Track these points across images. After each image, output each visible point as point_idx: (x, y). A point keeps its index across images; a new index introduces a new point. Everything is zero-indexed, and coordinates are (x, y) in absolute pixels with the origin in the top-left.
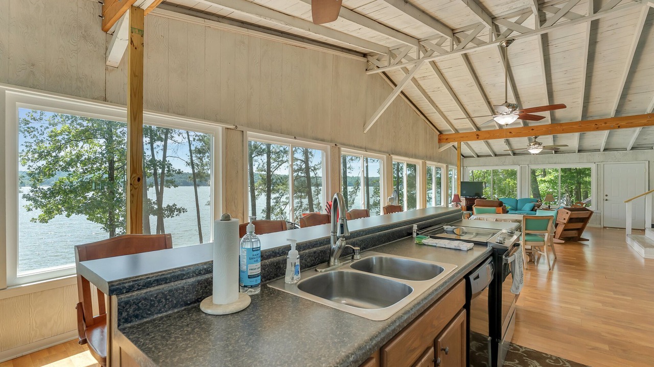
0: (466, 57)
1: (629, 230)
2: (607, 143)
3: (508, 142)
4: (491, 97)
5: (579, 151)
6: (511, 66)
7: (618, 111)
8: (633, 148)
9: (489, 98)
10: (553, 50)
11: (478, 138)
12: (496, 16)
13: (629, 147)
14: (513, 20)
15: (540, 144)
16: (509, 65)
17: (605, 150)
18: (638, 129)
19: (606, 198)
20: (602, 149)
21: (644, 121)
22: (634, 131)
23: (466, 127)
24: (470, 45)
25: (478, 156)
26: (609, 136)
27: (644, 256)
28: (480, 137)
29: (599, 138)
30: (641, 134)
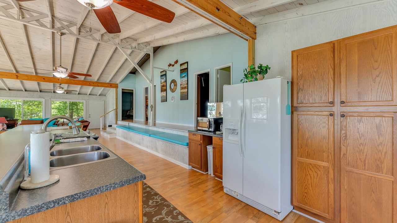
0: (25, 26)
1: (101, 129)
2: (91, 92)
3: (39, 84)
4: (35, 55)
5: (79, 94)
6: (55, 43)
7: (98, 80)
8: (100, 95)
9: (34, 55)
10: (80, 46)
11: (17, 78)
12: (55, 16)
13: (98, 95)
14: (66, 24)
15: (63, 88)
16: (54, 43)
17: (90, 94)
18: (103, 88)
19: (90, 116)
20: (88, 94)
21: (106, 85)
22: (101, 88)
23: (6, 68)
24: (35, 22)
25: (9, 90)
26: (93, 89)
27: (109, 137)
28: (19, 78)
29: (88, 89)
30: (103, 90)
